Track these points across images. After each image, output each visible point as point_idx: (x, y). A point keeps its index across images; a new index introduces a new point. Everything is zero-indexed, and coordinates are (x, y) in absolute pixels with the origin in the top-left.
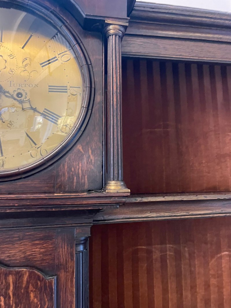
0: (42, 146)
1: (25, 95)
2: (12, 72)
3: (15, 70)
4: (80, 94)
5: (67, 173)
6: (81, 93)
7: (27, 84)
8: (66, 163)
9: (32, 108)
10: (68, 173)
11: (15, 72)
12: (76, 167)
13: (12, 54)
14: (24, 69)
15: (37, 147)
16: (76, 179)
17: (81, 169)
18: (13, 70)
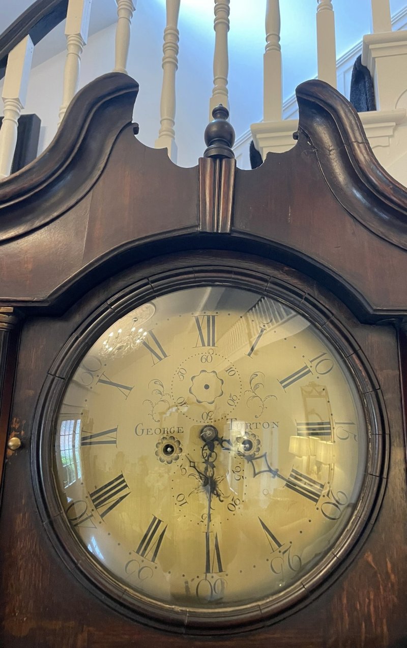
0: (291, 549)
1: (256, 444)
2: (233, 400)
3: (238, 397)
4: (355, 436)
5: (347, 615)
6: (357, 434)
7: (260, 423)
8: (345, 592)
9: (270, 471)
10: (349, 615)
11: (238, 401)
12: (364, 601)
13: (231, 368)
14: (254, 395)
15: (282, 551)
16: (366, 626)
17: (374, 607)
18: (235, 398)
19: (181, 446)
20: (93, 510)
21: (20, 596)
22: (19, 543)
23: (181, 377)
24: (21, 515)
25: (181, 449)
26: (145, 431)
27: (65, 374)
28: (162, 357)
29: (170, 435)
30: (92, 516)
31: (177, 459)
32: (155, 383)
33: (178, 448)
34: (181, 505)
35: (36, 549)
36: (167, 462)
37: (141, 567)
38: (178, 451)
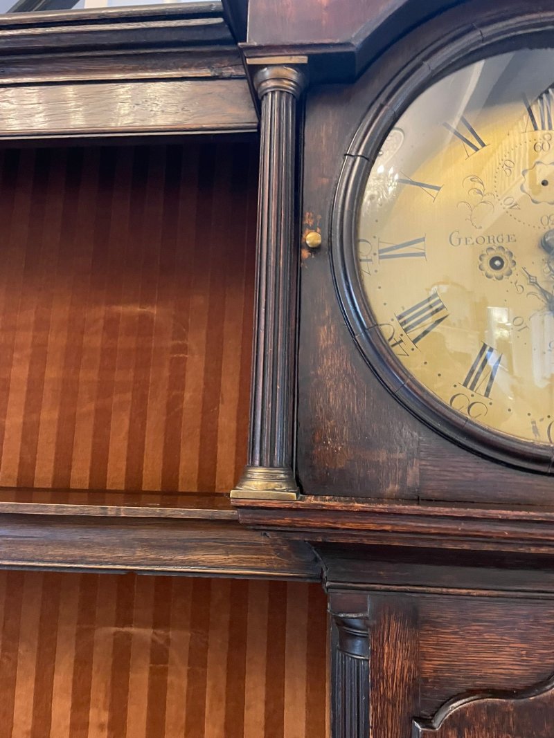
19: (513, 258)
20: (402, 335)
21: (332, 422)
22: (325, 360)
23: (508, 171)
24: (326, 327)
25: (514, 262)
26: (463, 241)
27: (369, 153)
28: (479, 146)
29: (498, 244)
30: (401, 341)
31: (510, 273)
32: (471, 180)
33: (510, 262)
34: (519, 331)
35: (347, 368)
36: (497, 278)
37: (471, 403)
38: (510, 264)
